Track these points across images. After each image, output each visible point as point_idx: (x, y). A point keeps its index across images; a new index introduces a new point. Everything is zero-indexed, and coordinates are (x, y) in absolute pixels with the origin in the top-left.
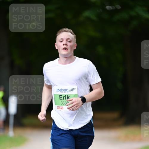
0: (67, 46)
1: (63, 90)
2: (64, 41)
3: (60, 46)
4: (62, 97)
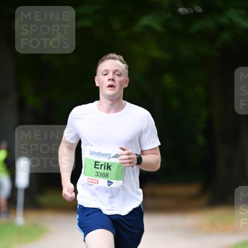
1: (103, 155)
2: (109, 74)
3: (103, 82)
4: (100, 164)
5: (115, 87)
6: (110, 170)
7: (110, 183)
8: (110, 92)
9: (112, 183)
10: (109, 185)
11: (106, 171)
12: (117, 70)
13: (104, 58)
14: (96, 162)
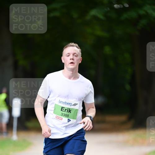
0: (74, 60)
1: (67, 104)
2: (70, 56)
3: (67, 61)
4: (65, 109)
5: (74, 64)
6: (70, 112)
7: (69, 120)
8: (71, 66)
9: (70, 120)
10: (68, 122)
11: (68, 113)
12: (75, 53)
13: (67, 46)
14: (62, 107)
